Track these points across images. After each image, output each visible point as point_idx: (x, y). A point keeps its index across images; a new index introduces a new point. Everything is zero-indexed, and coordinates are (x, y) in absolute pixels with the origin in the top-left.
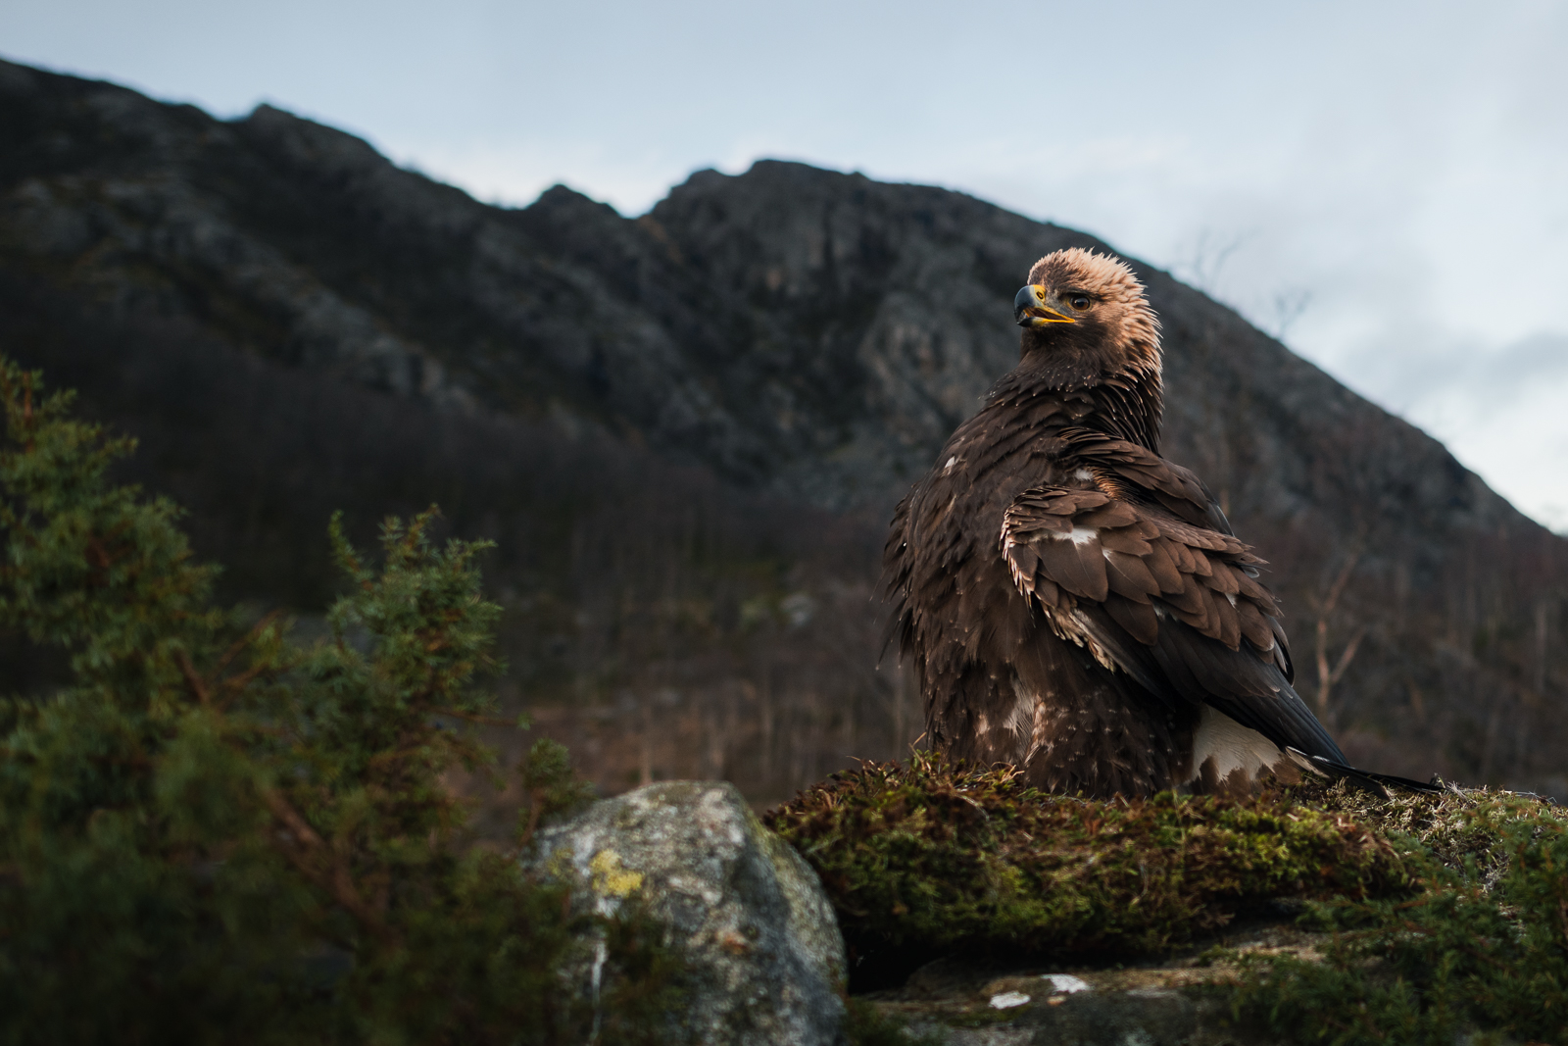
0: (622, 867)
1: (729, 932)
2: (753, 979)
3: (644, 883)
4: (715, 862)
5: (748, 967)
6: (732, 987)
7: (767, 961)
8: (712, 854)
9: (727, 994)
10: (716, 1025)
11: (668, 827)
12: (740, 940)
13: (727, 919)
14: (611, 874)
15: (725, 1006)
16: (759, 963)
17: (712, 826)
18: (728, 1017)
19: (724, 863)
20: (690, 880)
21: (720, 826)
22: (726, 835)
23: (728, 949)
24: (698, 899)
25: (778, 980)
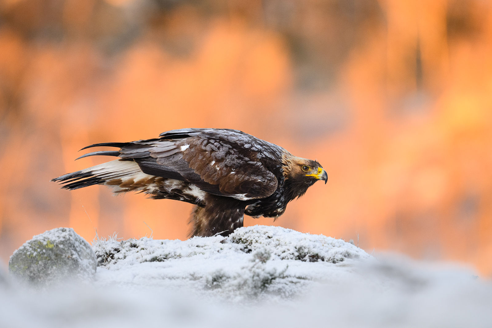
1: (69, 255)
3: (54, 246)
6: (69, 265)
23: (68, 258)
24: (64, 249)
25: (78, 264)
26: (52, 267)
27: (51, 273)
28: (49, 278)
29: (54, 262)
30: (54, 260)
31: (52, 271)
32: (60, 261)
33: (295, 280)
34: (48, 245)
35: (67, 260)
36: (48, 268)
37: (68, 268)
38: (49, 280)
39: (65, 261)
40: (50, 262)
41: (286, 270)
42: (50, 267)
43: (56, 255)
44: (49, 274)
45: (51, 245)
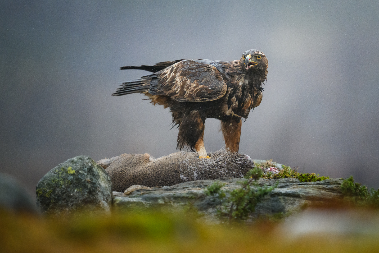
0: (72, 169)
1: (88, 179)
2: (92, 187)
3: (75, 172)
4: (86, 169)
5: (91, 185)
6: (89, 188)
7: (94, 184)
8: (86, 167)
9: (88, 189)
10: (86, 194)
11: (79, 163)
12: (90, 181)
13: (88, 177)
14: (70, 170)
15: (87, 191)
16: (93, 184)
17: (86, 163)
18: (88, 193)
19: (88, 169)
20: (82, 171)
21: (87, 163)
22: (88, 164)
23: (88, 182)
24: (83, 174)
25: (96, 187)
26: (74, 190)
27: (73, 195)
28: (71, 199)
30: (75, 184)
31: (74, 193)
32: (81, 185)
34: (70, 172)
35: (87, 184)
38: (72, 201)
39: (85, 185)
40: (72, 186)
42: (72, 190)
43: (77, 180)
44: (71, 197)
45: (72, 171)
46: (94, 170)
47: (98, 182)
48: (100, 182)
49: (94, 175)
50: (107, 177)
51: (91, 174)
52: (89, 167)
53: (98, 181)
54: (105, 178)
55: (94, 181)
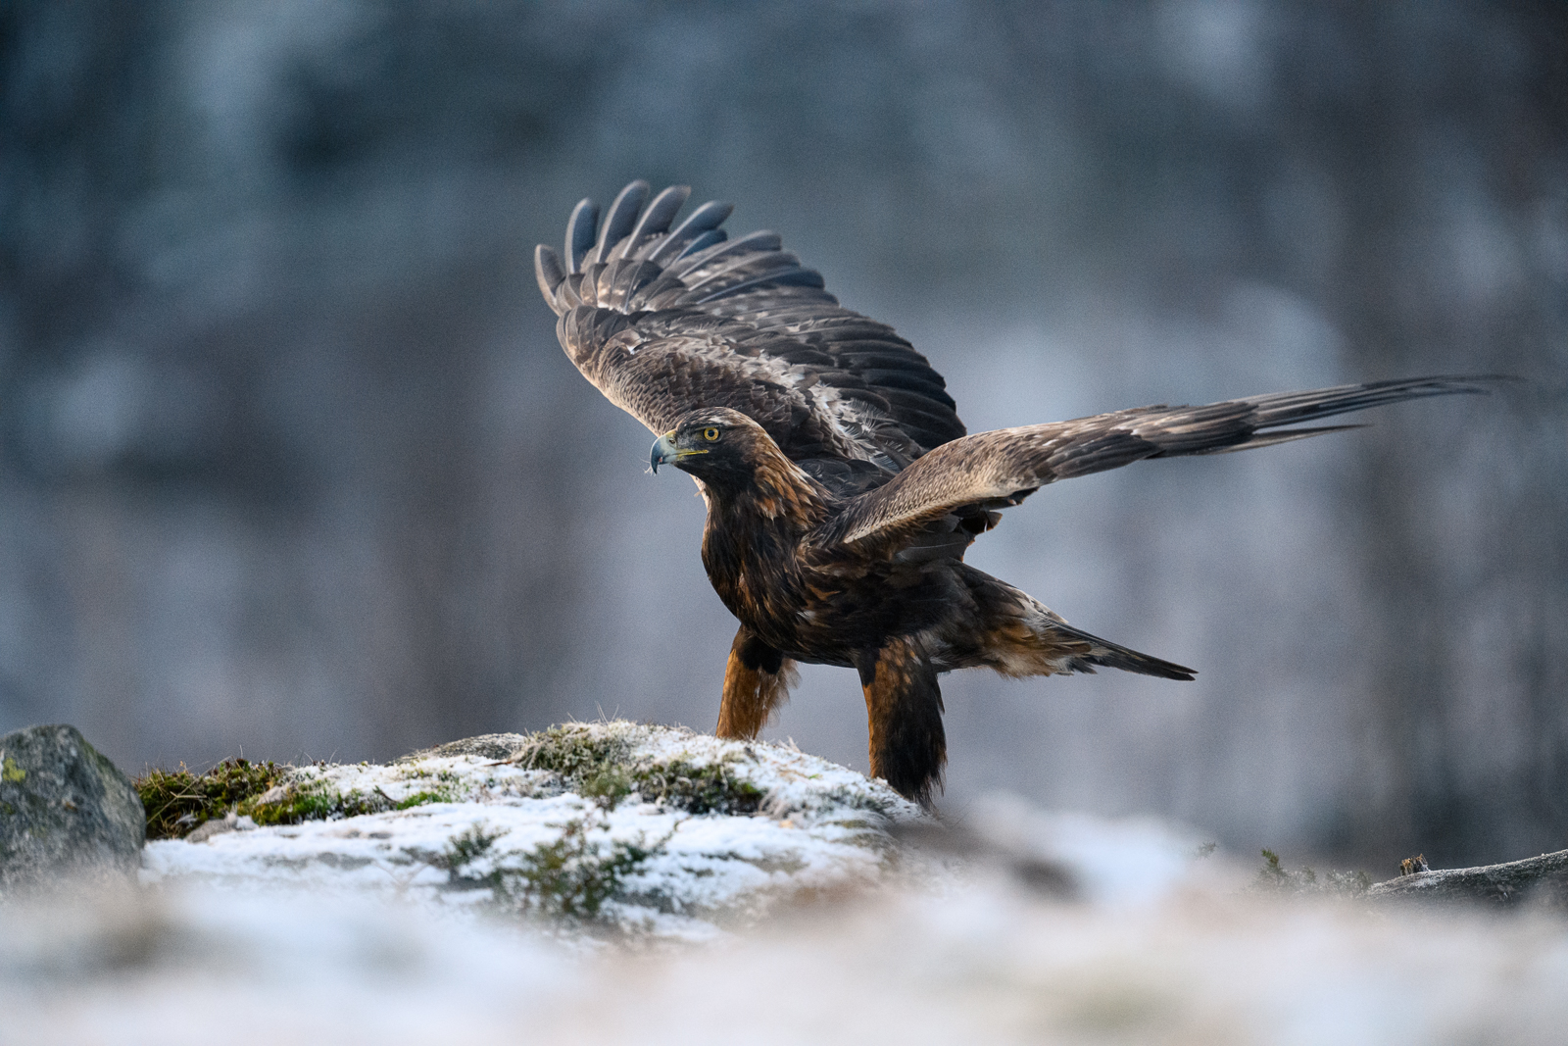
0: (17, 767)
1: (67, 800)
2: (79, 824)
3: (26, 774)
4: (62, 766)
5: (77, 818)
6: (69, 827)
7: (86, 816)
8: (60, 760)
9: (66, 830)
10: (61, 846)
11: (40, 747)
12: (73, 804)
13: (67, 794)
14: (10, 770)
16: (83, 816)
17: (62, 748)
18: (67, 842)
19: (66, 766)
20: (50, 774)
21: (65, 747)
22: (68, 751)
23: (66, 808)
24: (53, 783)
25: (93, 825)
26: (21, 833)
27: (19, 849)
28: (13, 862)
29: (26, 819)
30: (26, 813)
31: (22, 843)
32: (43, 817)
33: (700, 864)
34: (11, 774)
35: (63, 815)
36: (10, 837)
37: (66, 836)
38: (14, 869)
39: (57, 817)
40: (15, 821)
41: (670, 837)
42: (16, 832)
43: (32, 799)
44: (12, 854)
45: (16, 773)
46: (85, 770)
47: (97, 811)
48: (106, 811)
49: (84, 786)
50: (129, 796)
51: (76, 784)
52: (71, 762)
53: (99, 806)
54: (123, 797)
55: (85, 807)
